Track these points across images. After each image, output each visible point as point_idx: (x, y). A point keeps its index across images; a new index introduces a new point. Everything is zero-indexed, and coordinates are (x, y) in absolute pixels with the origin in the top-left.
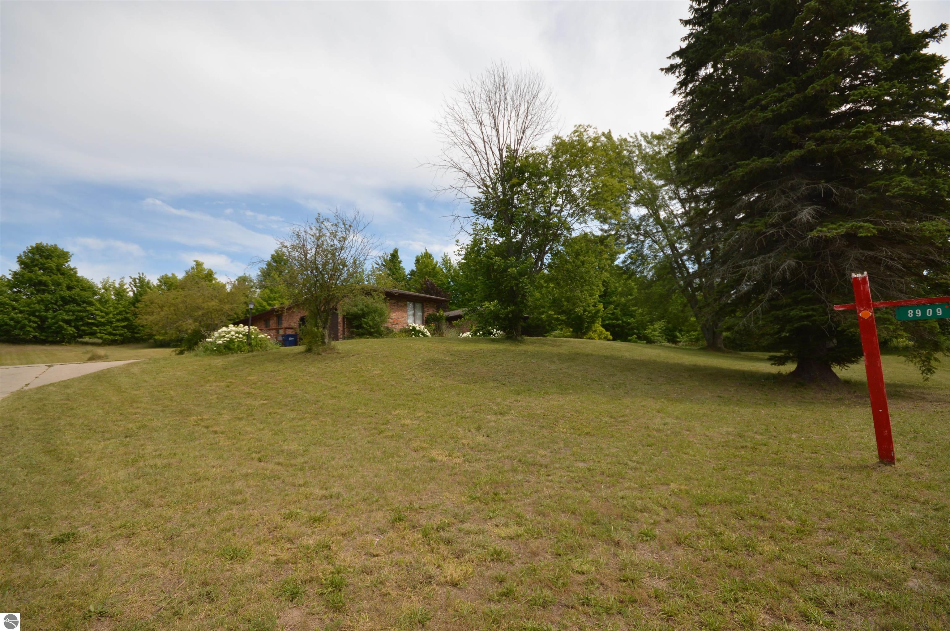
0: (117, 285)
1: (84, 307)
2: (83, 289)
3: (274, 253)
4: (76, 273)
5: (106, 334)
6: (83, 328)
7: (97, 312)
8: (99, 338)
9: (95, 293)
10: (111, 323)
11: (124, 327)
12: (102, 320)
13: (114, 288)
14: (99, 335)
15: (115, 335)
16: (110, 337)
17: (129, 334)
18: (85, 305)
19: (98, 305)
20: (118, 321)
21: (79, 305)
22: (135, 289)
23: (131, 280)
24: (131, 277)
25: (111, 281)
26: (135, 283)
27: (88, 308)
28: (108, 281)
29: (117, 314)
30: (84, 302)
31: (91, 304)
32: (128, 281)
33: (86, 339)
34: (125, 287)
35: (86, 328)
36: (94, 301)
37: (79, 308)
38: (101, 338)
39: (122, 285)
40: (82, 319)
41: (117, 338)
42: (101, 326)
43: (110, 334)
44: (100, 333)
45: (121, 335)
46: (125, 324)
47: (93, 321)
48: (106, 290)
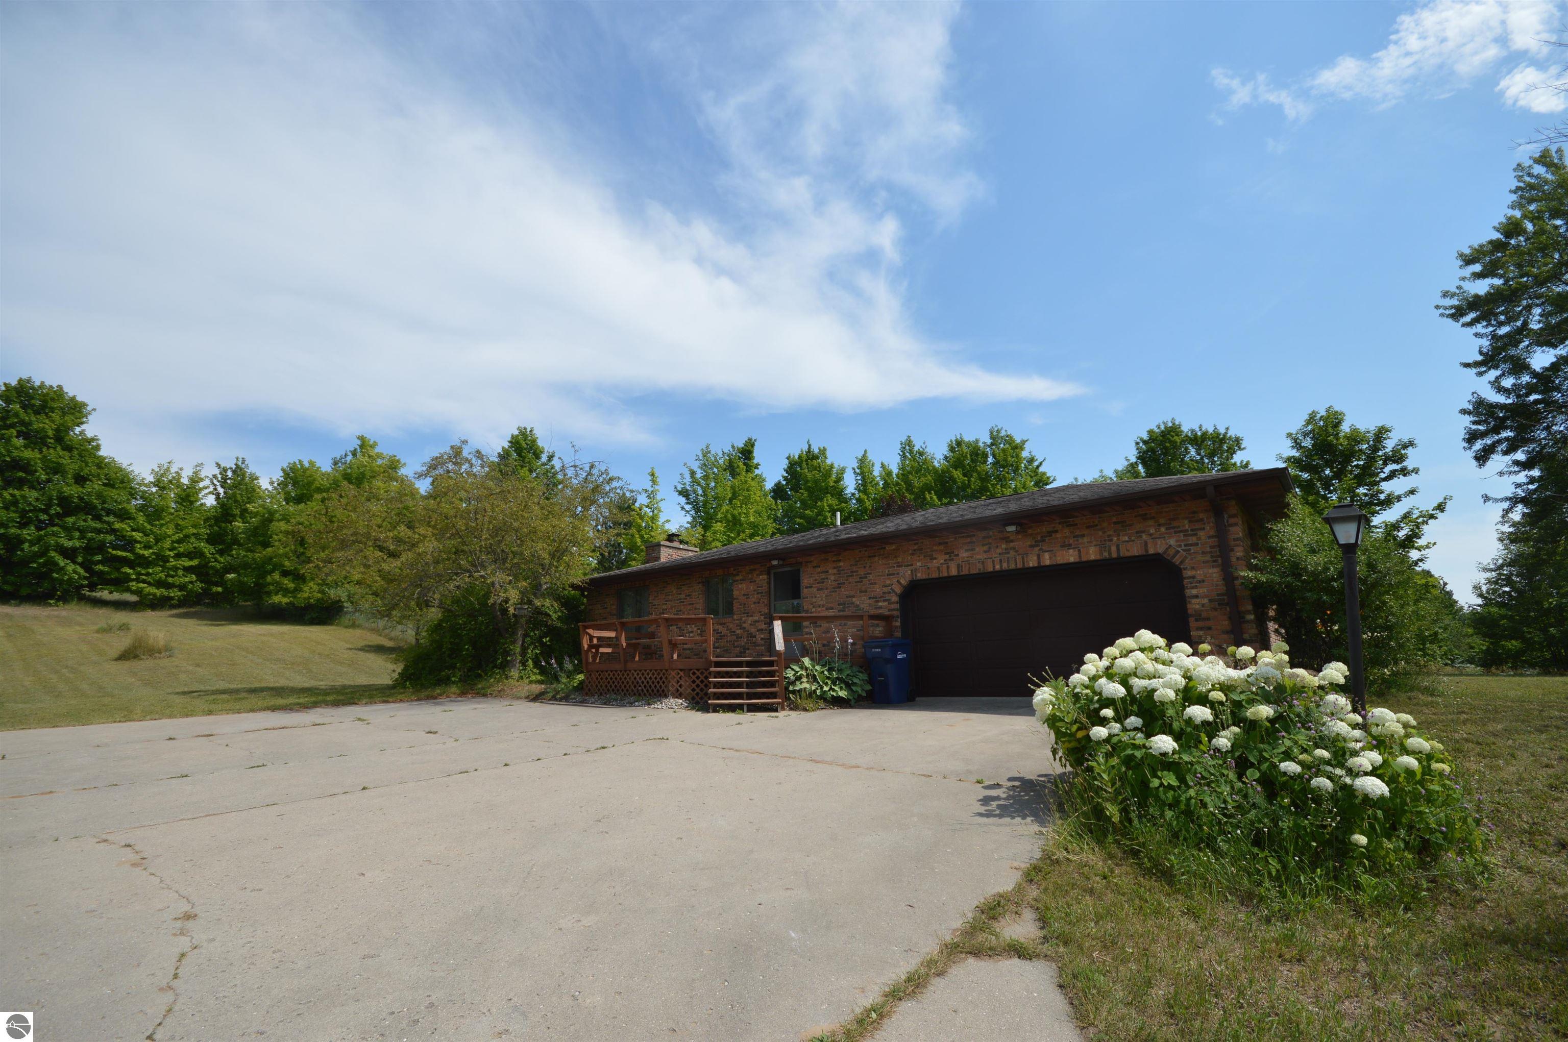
0: (185, 481)
1: (108, 523)
2: (110, 484)
3: (516, 432)
4: (98, 448)
5: (150, 584)
6: (101, 567)
7: (138, 536)
8: (133, 592)
9: (132, 494)
10: (166, 560)
11: (188, 570)
12: (146, 553)
13: (179, 485)
14: (133, 585)
15: (169, 586)
16: (158, 592)
17: (199, 586)
18: (111, 519)
19: (141, 519)
20: (178, 556)
21: (98, 518)
22: (221, 490)
23: (217, 471)
24: (218, 465)
25: (174, 469)
26: (225, 479)
27: (117, 526)
28: (168, 469)
29: (179, 541)
30: (109, 512)
31: (123, 515)
32: (209, 471)
33: (104, 594)
34: (201, 485)
35: (106, 569)
36: (133, 511)
37: (98, 525)
38: (138, 592)
39: (195, 480)
40: (101, 548)
41: (175, 593)
42: (140, 565)
43: (159, 584)
44: (138, 580)
45: (182, 587)
46: (195, 562)
47: (124, 554)
48: (163, 488)
